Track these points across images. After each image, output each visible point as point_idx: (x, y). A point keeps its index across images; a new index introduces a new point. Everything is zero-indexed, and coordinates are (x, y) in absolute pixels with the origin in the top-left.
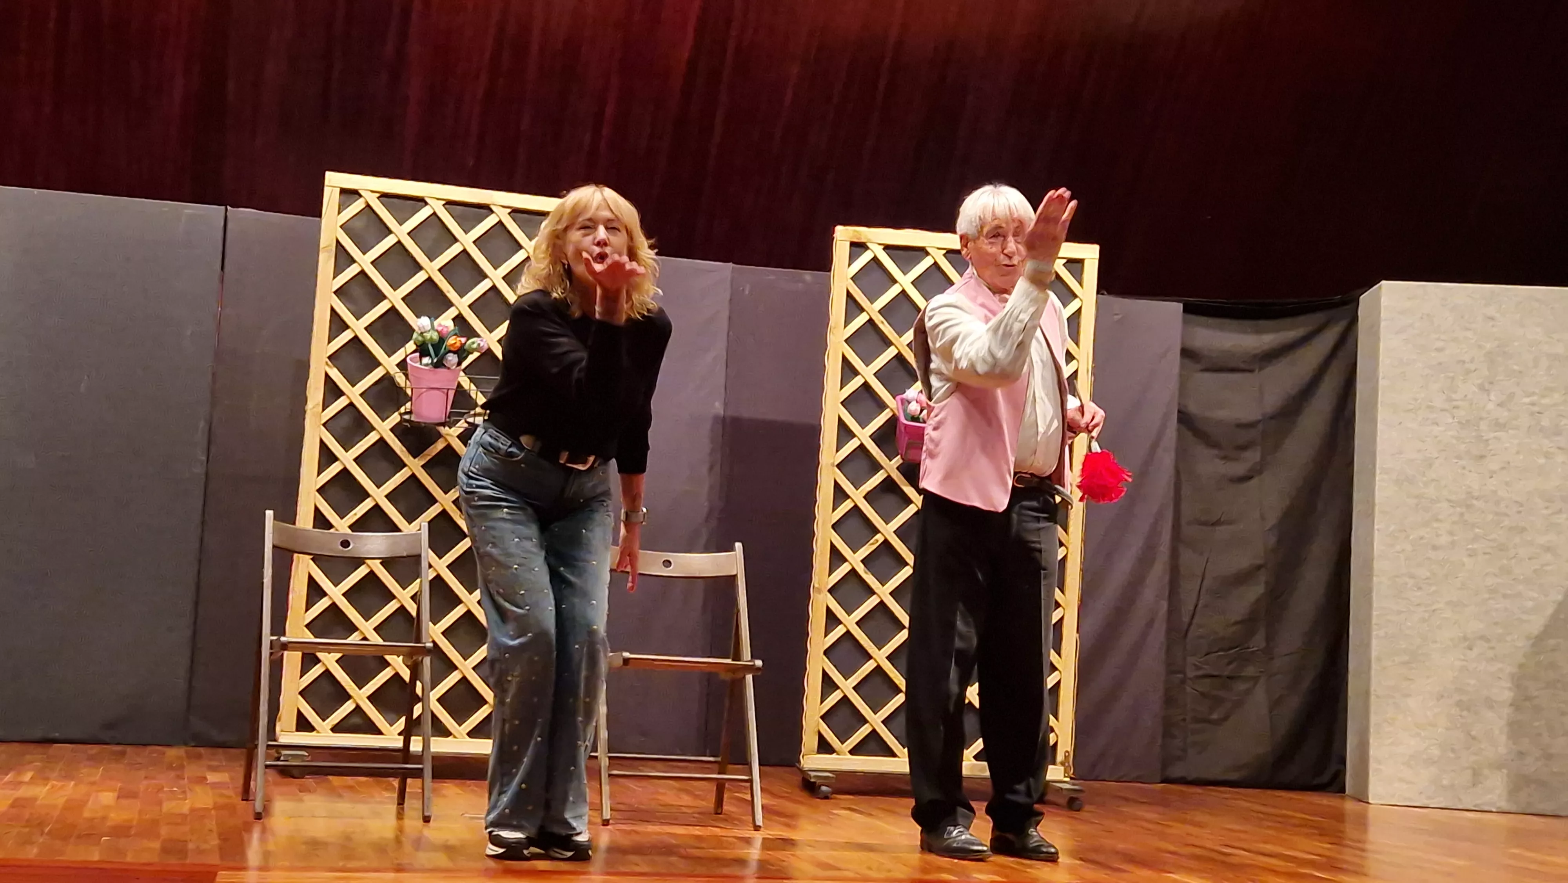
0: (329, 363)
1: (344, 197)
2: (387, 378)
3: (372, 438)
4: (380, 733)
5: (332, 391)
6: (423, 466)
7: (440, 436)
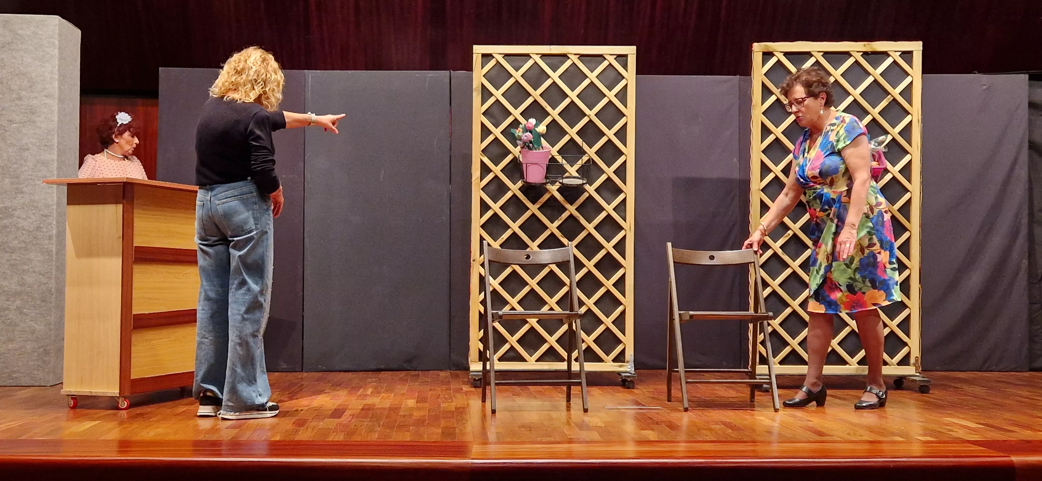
0: (482, 154)
1: (484, 59)
2: (515, 160)
3: (509, 195)
4: (526, 361)
5: (485, 170)
6: (539, 209)
7: (547, 191)
